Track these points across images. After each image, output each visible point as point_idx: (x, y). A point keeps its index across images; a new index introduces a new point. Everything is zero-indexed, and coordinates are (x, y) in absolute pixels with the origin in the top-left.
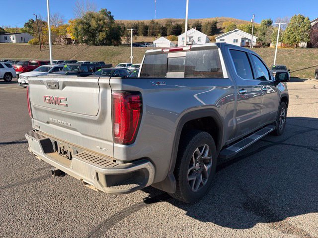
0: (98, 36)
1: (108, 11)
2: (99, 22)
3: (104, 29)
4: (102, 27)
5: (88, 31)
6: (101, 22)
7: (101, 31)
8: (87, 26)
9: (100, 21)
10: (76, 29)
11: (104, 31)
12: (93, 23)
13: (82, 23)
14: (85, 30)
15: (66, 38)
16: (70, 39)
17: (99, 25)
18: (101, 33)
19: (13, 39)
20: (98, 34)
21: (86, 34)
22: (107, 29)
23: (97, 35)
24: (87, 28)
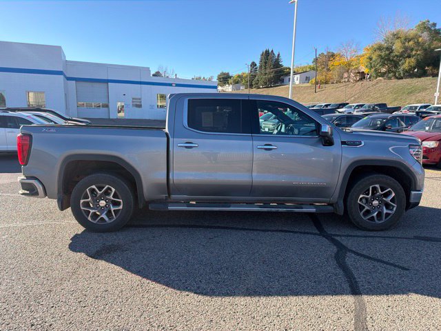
0: (403, 64)
1: (431, 22)
2: (407, 44)
3: (414, 53)
4: (412, 50)
5: (388, 59)
6: (411, 43)
7: (409, 57)
8: (387, 52)
9: (410, 41)
10: (371, 59)
11: (413, 56)
12: (397, 47)
13: (380, 48)
14: (382, 58)
15: (359, 73)
16: (363, 72)
17: (406, 49)
18: (408, 60)
19: (296, 80)
20: (403, 61)
21: (383, 65)
22: (419, 52)
23: (400, 63)
24: (386, 55)
